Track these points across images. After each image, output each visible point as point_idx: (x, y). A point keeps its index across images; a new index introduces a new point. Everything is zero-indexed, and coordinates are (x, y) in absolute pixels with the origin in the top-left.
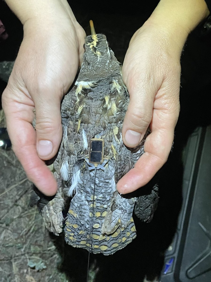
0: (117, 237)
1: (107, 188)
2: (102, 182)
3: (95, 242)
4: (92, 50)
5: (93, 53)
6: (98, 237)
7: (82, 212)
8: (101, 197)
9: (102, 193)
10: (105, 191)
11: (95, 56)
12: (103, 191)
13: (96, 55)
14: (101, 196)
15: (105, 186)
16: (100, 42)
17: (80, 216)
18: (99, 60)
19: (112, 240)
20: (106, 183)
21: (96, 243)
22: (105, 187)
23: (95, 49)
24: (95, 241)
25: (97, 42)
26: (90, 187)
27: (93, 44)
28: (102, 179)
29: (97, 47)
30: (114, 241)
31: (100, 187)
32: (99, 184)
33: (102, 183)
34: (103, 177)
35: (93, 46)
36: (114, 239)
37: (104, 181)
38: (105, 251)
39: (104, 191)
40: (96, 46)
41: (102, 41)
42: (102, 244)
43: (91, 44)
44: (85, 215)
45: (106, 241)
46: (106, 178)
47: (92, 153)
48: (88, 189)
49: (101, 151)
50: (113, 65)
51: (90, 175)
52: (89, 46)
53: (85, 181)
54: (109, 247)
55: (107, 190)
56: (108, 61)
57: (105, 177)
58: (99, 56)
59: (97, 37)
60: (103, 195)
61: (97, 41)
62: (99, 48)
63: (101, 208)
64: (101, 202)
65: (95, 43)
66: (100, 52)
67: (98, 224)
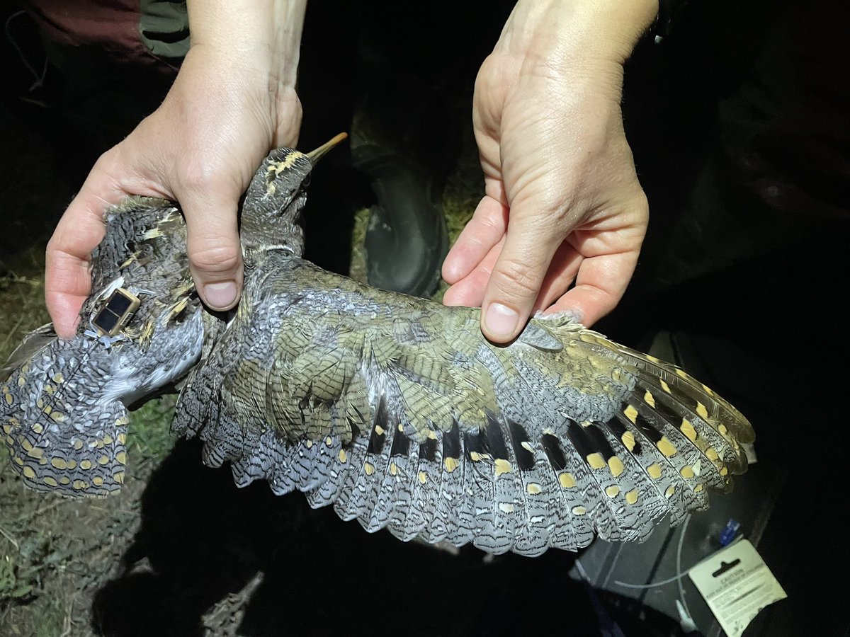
0: (62, 472)
1: (92, 382)
2: (91, 367)
3: (21, 452)
4: (267, 174)
5: (265, 181)
6: (29, 448)
7: (30, 388)
8: (71, 388)
9: (77, 383)
10: (86, 384)
11: (263, 189)
12: (82, 381)
13: (265, 188)
14: (73, 386)
15: (91, 376)
16: (292, 171)
17: (24, 390)
18: (264, 198)
19: (50, 469)
20: (96, 374)
21: (23, 456)
22: (90, 378)
23: (273, 177)
24: (22, 450)
25: (286, 168)
26: (68, 361)
27: (276, 167)
28: (94, 364)
29: (278, 177)
30: (50, 473)
31: (82, 372)
32: (85, 366)
33: (89, 369)
34: (98, 362)
35: (274, 171)
36: (54, 470)
37: (95, 368)
38: (28, 479)
39: (83, 383)
40: (279, 175)
41: (296, 173)
42: (30, 463)
43: (275, 163)
44: (31, 395)
45: (38, 463)
46: (103, 366)
47: (105, 309)
48: (63, 359)
49: (121, 316)
50: (279, 222)
51: (82, 344)
52: (270, 165)
53: (68, 346)
54: (38, 478)
55: (91, 385)
56: (275, 212)
57: (102, 363)
58: (269, 192)
59: (294, 161)
60: (77, 388)
61: (289, 167)
62: (281, 180)
63: (59, 404)
64: (66, 396)
65: (282, 166)
66: (276, 188)
67: (41, 428)
